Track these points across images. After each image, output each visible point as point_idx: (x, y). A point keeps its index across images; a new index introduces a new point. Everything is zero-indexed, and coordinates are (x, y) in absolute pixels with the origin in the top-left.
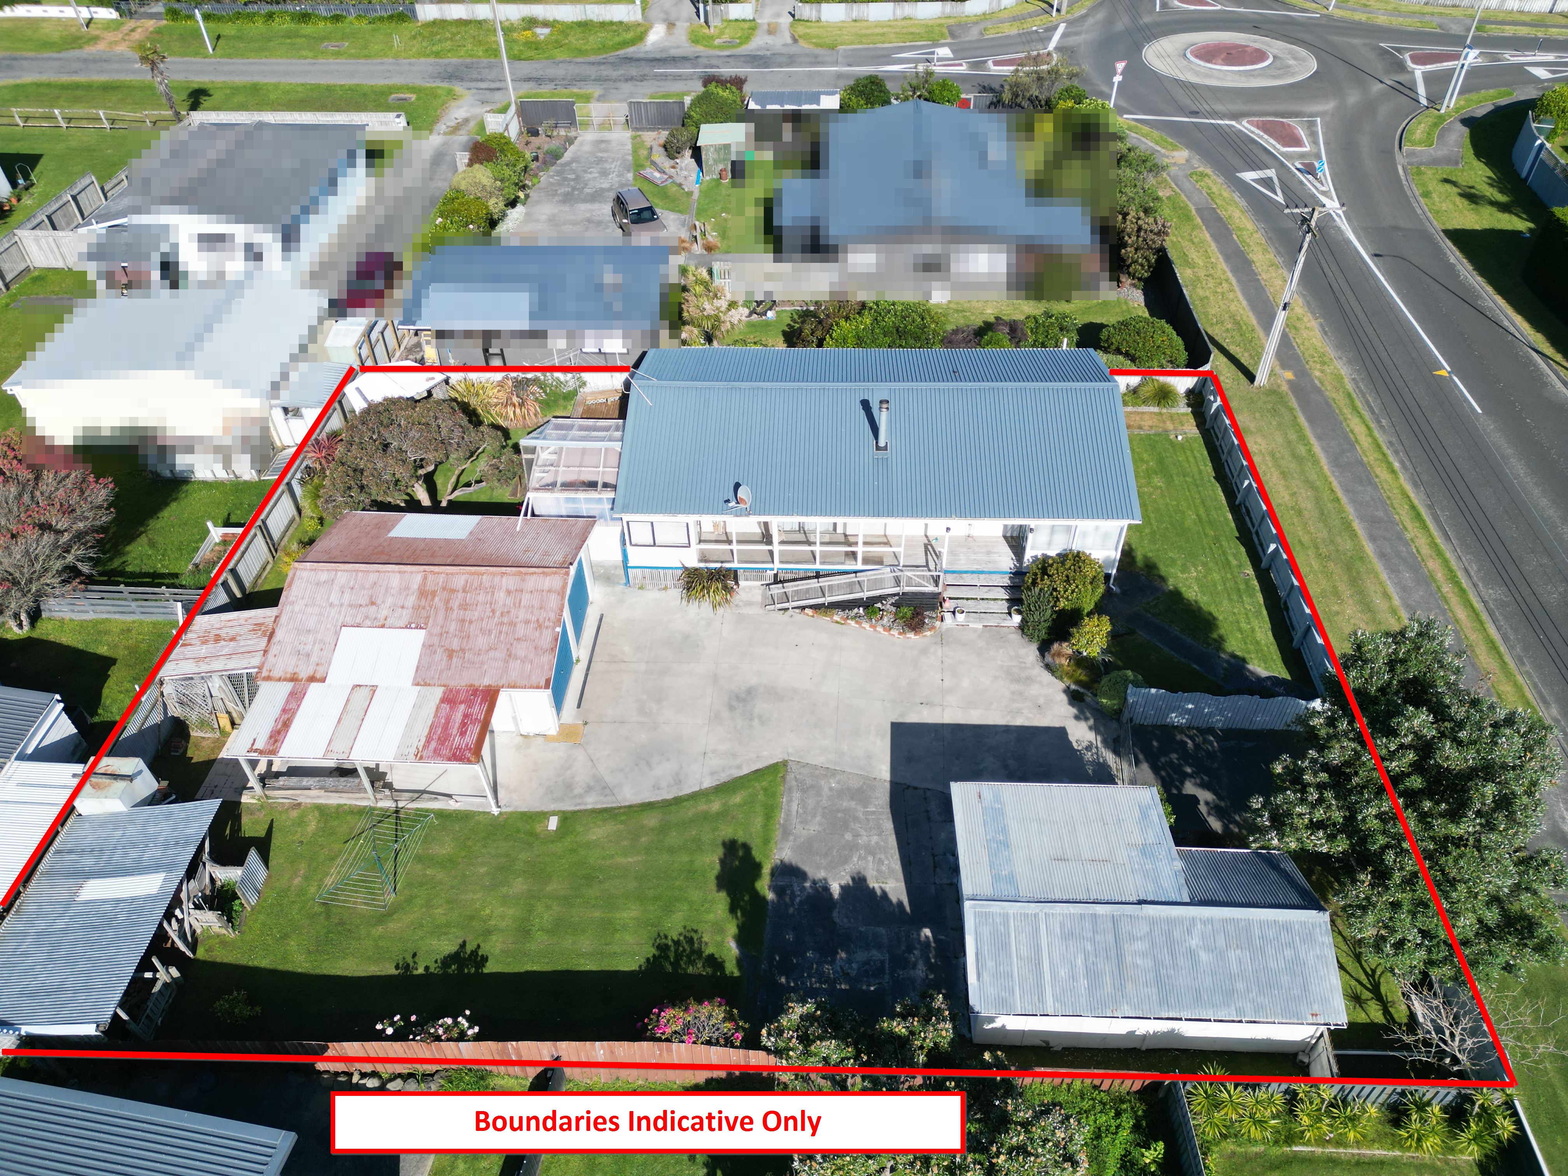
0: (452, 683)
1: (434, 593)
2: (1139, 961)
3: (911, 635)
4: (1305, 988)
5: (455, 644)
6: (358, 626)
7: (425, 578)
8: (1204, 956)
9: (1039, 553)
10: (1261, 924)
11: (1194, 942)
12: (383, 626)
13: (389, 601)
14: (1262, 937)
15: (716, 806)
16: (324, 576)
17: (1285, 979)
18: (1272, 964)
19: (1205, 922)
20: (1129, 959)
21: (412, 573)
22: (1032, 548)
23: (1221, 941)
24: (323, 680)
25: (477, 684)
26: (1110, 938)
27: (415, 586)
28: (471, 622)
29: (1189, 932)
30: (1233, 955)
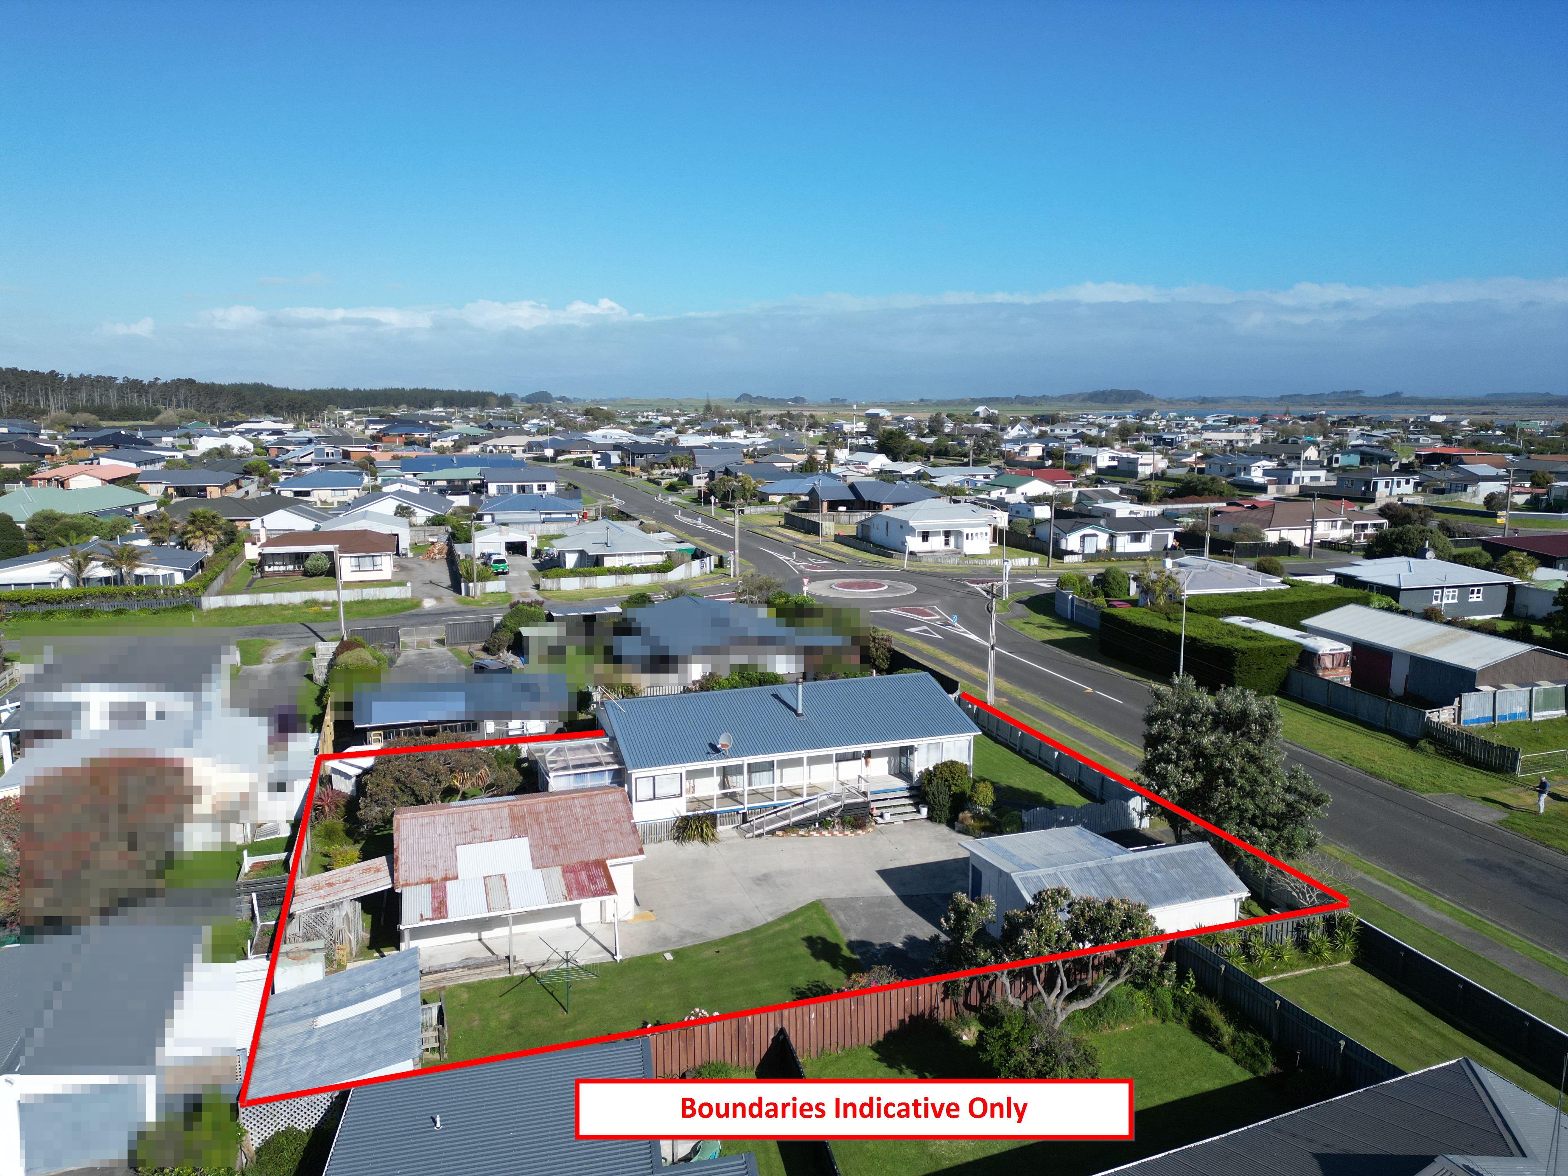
0: (566, 863)
1: (523, 817)
2: (1126, 885)
3: (860, 832)
4: (1218, 879)
5: (556, 841)
6: (470, 843)
7: (511, 810)
8: (1158, 875)
9: (923, 769)
10: (1179, 854)
11: (1149, 870)
12: (491, 840)
13: (488, 826)
14: (1182, 860)
15: (787, 926)
16: (425, 820)
17: (1206, 877)
18: (1195, 872)
19: (1149, 859)
20: (1119, 885)
21: (499, 808)
22: (918, 766)
23: (1162, 866)
24: (457, 878)
25: (586, 860)
26: (1103, 877)
27: (506, 815)
28: (561, 828)
29: (1144, 866)
30: (1173, 872)
